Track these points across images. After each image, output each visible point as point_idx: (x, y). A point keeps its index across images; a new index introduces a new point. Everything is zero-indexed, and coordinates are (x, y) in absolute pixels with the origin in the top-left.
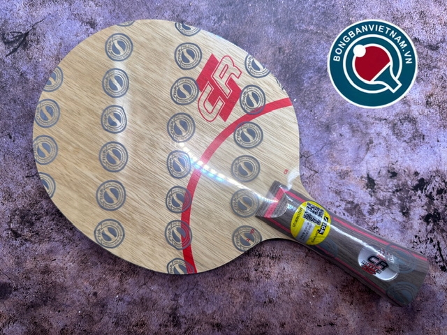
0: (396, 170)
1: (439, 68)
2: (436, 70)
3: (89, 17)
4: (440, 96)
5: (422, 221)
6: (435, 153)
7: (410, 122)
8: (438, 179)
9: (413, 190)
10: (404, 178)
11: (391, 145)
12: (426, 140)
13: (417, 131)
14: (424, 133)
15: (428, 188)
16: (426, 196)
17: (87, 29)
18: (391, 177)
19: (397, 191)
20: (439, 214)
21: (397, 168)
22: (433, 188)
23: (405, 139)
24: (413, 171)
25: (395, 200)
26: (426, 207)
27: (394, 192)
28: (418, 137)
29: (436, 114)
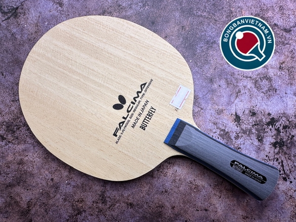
0: (256, 111)
1: (290, 44)
2: (288, 46)
4: (289, 63)
5: (271, 146)
6: (283, 102)
7: (267, 80)
8: (284, 119)
9: (266, 125)
10: (260, 117)
11: (253, 94)
12: (278, 92)
13: (271, 86)
14: (277, 87)
15: (277, 124)
16: (276, 129)
17: (57, 7)
18: (252, 115)
19: (255, 125)
20: (283, 142)
21: (256, 109)
22: (281, 125)
23: (263, 91)
24: (267, 113)
25: (254, 131)
26: (274, 137)
27: (253, 126)
28: (272, 90)
29: (286, 75)
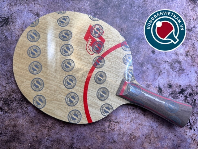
0: (171, 84)
1: (192, 39)
2: (191, 40)
3: (37, 12)
4: (192, 52)
6: (189, 77)
7: (178, 63)
8: (189, 89)
9: (178, 93)
10: (175, 88)
11: (169, 73)
12: (185, 71)
13: (181, 67)
14: (184, 68)
15: (185, 93)
16: (184, 96)
17: (36, 17)
18: (169, 88)
19: (171, 94)
21: (172, 83)
22: (187, 93)
23: (176, 70)
24: (179, 85)
26: (184, 101)
27: (170, 94)
28: (182, 70)
29: (190, 60)
